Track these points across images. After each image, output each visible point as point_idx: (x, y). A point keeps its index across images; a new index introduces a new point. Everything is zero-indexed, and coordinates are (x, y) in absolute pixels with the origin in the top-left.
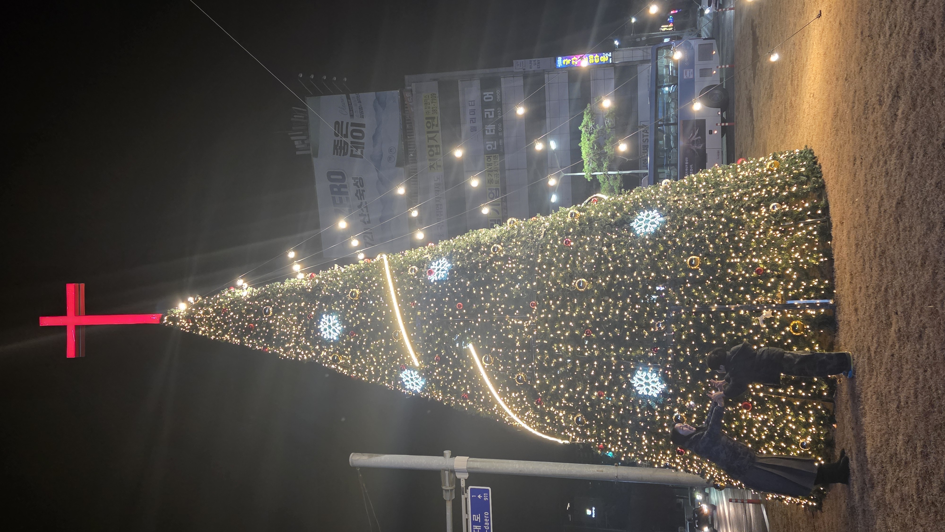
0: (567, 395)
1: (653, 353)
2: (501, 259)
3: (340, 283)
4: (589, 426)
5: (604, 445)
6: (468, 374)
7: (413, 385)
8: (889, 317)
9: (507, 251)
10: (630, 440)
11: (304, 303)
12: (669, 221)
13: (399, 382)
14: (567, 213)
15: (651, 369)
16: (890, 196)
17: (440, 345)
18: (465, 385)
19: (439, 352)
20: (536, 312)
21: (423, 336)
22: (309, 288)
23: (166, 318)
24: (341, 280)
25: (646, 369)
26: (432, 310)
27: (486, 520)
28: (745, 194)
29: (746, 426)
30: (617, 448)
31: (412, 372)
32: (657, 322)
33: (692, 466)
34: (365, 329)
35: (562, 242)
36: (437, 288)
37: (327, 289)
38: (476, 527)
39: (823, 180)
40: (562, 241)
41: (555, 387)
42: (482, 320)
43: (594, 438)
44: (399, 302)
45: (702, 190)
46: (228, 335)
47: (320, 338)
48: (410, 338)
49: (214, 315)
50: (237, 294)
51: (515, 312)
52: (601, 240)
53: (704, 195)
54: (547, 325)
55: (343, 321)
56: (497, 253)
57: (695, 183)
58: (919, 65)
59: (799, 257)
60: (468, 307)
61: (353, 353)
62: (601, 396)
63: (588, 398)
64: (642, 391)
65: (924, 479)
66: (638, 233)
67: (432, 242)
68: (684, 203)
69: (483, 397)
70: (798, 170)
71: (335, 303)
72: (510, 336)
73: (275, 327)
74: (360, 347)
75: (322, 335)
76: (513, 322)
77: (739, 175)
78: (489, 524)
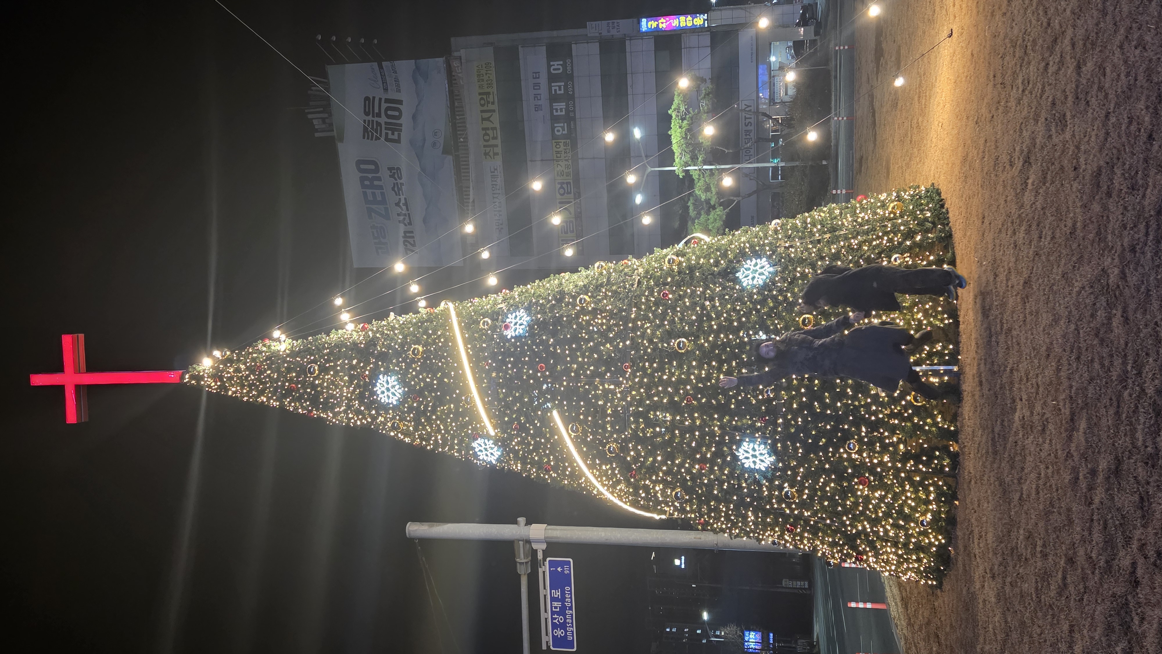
0: (665, 468)
1: (761, 423)
2: (588, 313)
3: (398, 338)
4: (690, 501)
5: (705, 520)
6: (552, 444)
7: (487, 455)
9: (595, 303)
10: (735, 515)
11: (356, 361)
12: (780, 272)
13: (471, 452)
14: (664, 258)
15: (759, 440)
17: (519, 412)
18: (548, 456)
19: (518, 419)
20: (629, 375)
21: (500, 401)
22: (361, 343)
23: (187, 376)
24: (400, 333)
25: (753, 440)
26: (510, 372)
27: (567, 596)
28: (865, 241)
29: (862, 502)
30: (719, 524)
31: (486, 441)
32: (766, 388)
33: (802, 543)
34: (430, 392)
35: (659, 294)
36: (514, 345)
37: (383, 344)
38: (555, 604)
39: (950, 228)
40: (659, 292)
41: (651, 459)
42: (568, 384)
43: (694, 513)
44: (470, 361)
45: (817, 235)
46: (265, 397)
47: (376, 401)
48: (484, 403)
49: (247, 373)
50: (273, 348)
51: (606, 375)
52: (703, 293)
53: (819, 241)
54: (642, 390)
55: (403, 382)
56: (584, 305)
57: (809, 226)
59: (922, 318)
60: (552, 369)
61: (416, 420)
62: (704, 469)
63: (689, 471)
64: (748, 464)
66: (745, 284)
67: (506, 289)
68: (796, 250)
69: (569, 469)
70: (923, 215)
71: (394, 361)
72: (600, 403)
73: (322, 388)
74: (424, 412)
75: (379, 399)
76: (603, 386)
77: (858, 217)
78: (571, 600)
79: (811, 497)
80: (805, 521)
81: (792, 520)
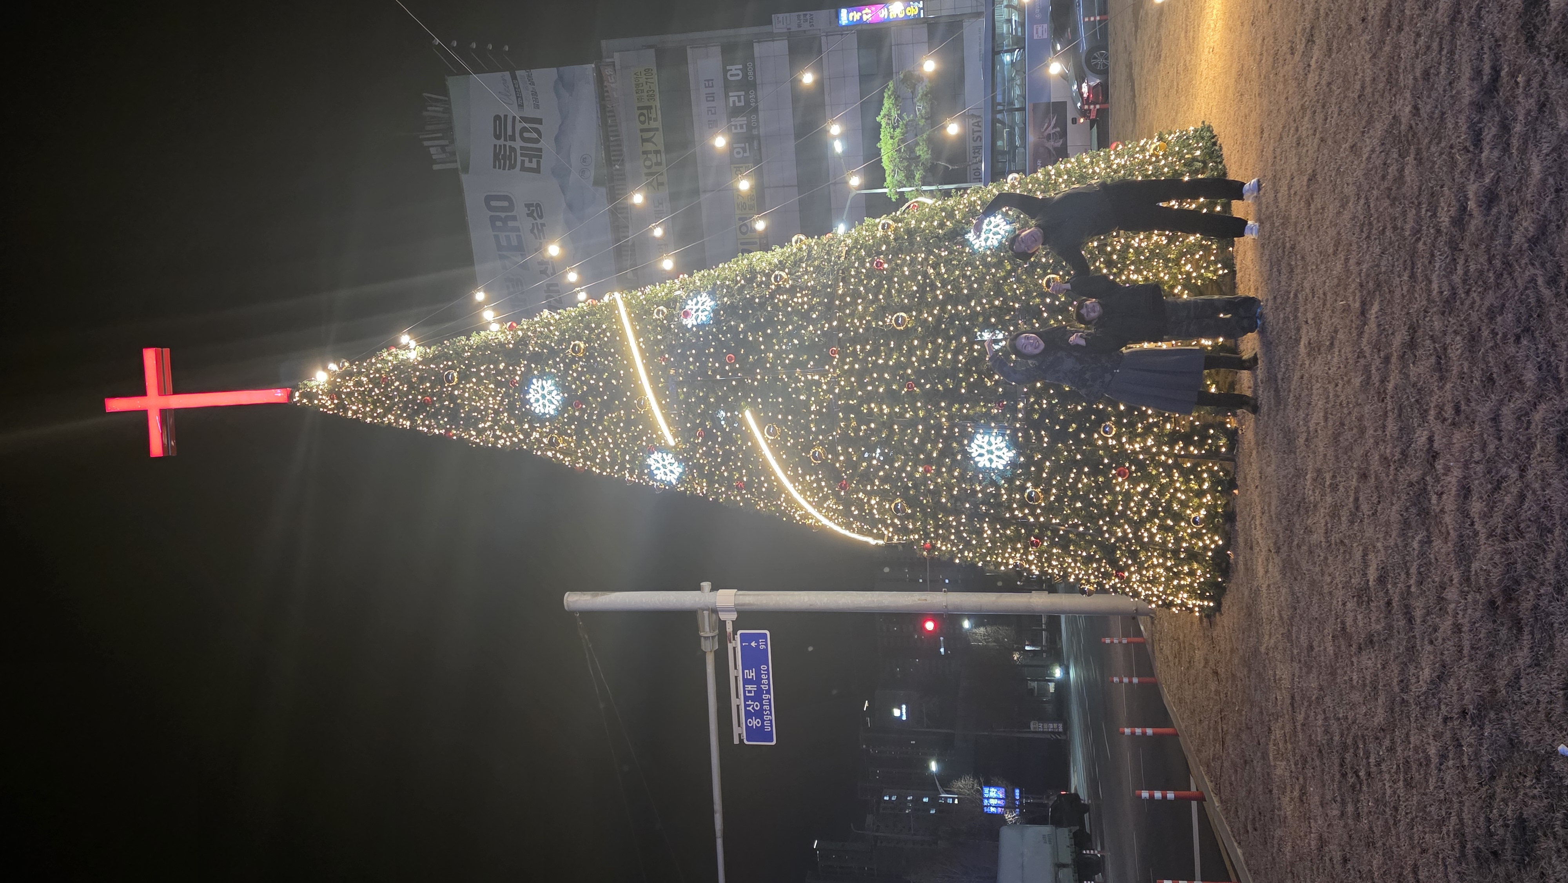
0: (881, 473)
1: (998, 409)
2: (786, 291)
3: (554, 335)
4: (912, 516)
5: (931, 542)
6: (744, 453)
7: (665, 474)
9: (793, 279)
10: (967, 531)
11: (503, 364)
13: (646, 471)
14: (877, 225)
15: (996, 431)
16: (1301, 172)
17: (704, 415)
18: (738, 470)
19: (702, 424)
20: (837, 362)
21: (679, 403)
22: (510, 343)
23: (297, 394)
24: (556, 330)
25: (988, 431)
26: (691, 367)
27: (763, 676)
29: (1122, 500)
30: (949, 545)
31: (664, 455)
33: (1050, 565)
34: (595, 397)
36: (696, 335)
37: (536, 343)
38: (749, 687)
39: (1224, 164)
40: (871, 263)
41: (865, 464)
42: (763, 377)
43: (918, 533)
44: (643, 356)
46: (392, 415)
47: (530, 412)
48: (661, 406)
49: (371, 386)
50: (400, 357)
51: (809, 363)
52: (926, 259)
54: (853, 379)
55: (562, 387)
56: (781, 283)
57: (1053, 177)
59: (1191, 270)
60: (743, 360)
61: (579, 432)
62: (929, 471)
63: (910, 476)
64: (983, 462)
66: (976, 247)
67: (684, 273)
69: (766, 485)
70: (1192, 154)
71: (550, 362)
73: (463, 400)
74: (588, 423)
75: (533, 409)
76: (806, 377)
77: (1112, 164)
78: (768, 682)
79: (1059, 499)
80: (1052, 531)
81: (1037, 531)
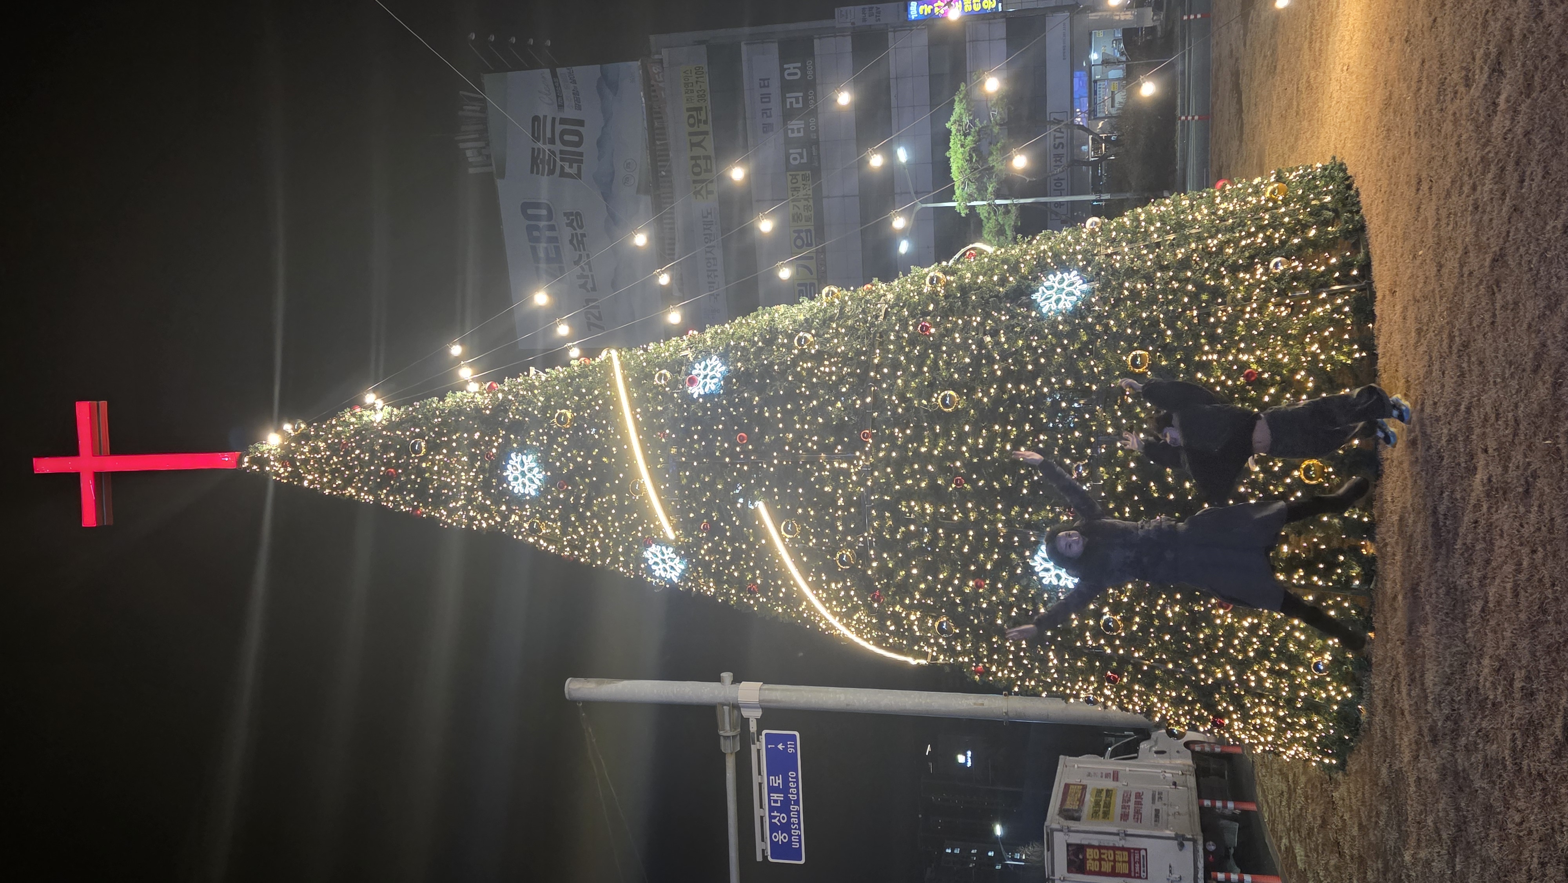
0: (922, 586)
2: (812, 357)
3: (538, 400)
4: (960, 637)
5: (984, 666)
6: (758, 552)
7: (665, 570)
8: (1472, 456)
9: (822, 344)
10: (1028, 658)
11: (478, 434)
12: (1098, 290)
13: (643, 566)
14: (924, 278)
16: (1480, 249)
17: (709, 504)
18: (752, 570)
19: (708, 515)
20: (870, 448)
21: (682, 488)
22: (486, 408)
23: (246, 459)
24: (541, 394)
26: (696, 446)
27: (791, 785)
28: (1228, 242)
29: (1222, 636)
30: (1006, 672)
31: (664, 548)
32: (1075, 463)
33: (1131, 701)
34: (582, 478)
35: (915, 327)
36: (703, 407)
37: (517, 409)
38: (775, 796)
39: (1362, 217)
41: (902, 573)
42: (780, 462)
43: (968, 656)
44: (639, 432)
45: (1155, 236)
46: (353, 488)
47: (506, 492)
48: (659, 493)
49: (328, 453)
50: (365, 418)
51: (836, 448)
52: (982, 324)
53: (1158, 245)
54: (889, 470)
55: (544, 463)
56: (805, 347)
57: (1143, 224)
58: (1540, 15)
59: (1319, 351)
60: (757, 440)
61: (564, 518)
62: (981, 587)
63: (959, 591)
64: (1048, 579)
65: (1526, 734)
66: (1044, 310)
67: (693, 330)
68: (1123, 259)
69: (784, 590)
70: (1320, 200)
71: (532, 433)
72: (826, 489)
73: (432, 474)
74: (575, 507)
75: (511, 488)
76: (832, 464)
77: (1218, 209)
78: (797, 791)
79: (1143, 628)
80: (1134, 665)
81: (1115, 664)
